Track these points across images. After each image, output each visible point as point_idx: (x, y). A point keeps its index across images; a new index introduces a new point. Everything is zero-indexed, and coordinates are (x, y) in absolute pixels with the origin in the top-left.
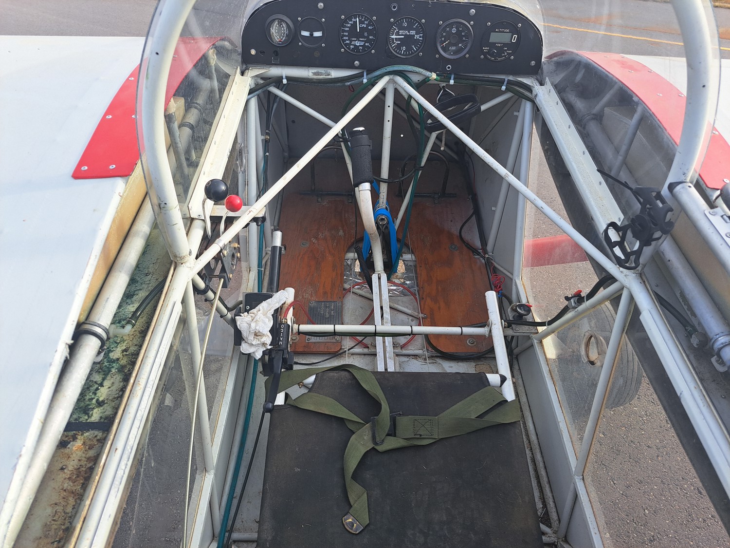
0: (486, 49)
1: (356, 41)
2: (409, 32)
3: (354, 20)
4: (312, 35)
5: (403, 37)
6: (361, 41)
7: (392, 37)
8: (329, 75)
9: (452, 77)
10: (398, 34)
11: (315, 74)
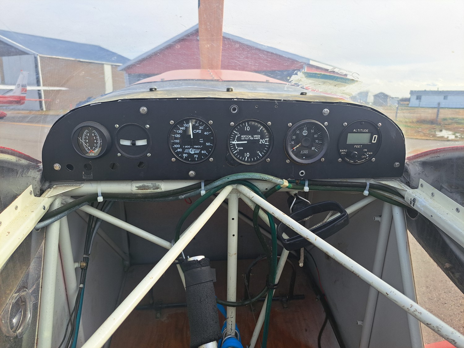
0: (343, 151)
1: (190, 148)
2: (253, 137)
3: (185, 125)
4: (134, 144)
5: (246, 142)
6: (195, 148)
7: (233, 143)
8: (157, 188)
9: (307, 183)
10: (239, 139)
11: (139, 188)
